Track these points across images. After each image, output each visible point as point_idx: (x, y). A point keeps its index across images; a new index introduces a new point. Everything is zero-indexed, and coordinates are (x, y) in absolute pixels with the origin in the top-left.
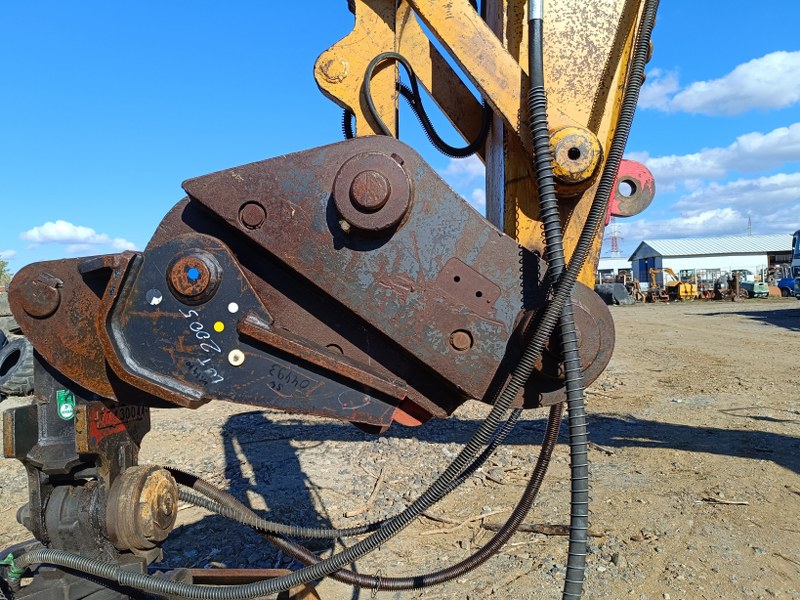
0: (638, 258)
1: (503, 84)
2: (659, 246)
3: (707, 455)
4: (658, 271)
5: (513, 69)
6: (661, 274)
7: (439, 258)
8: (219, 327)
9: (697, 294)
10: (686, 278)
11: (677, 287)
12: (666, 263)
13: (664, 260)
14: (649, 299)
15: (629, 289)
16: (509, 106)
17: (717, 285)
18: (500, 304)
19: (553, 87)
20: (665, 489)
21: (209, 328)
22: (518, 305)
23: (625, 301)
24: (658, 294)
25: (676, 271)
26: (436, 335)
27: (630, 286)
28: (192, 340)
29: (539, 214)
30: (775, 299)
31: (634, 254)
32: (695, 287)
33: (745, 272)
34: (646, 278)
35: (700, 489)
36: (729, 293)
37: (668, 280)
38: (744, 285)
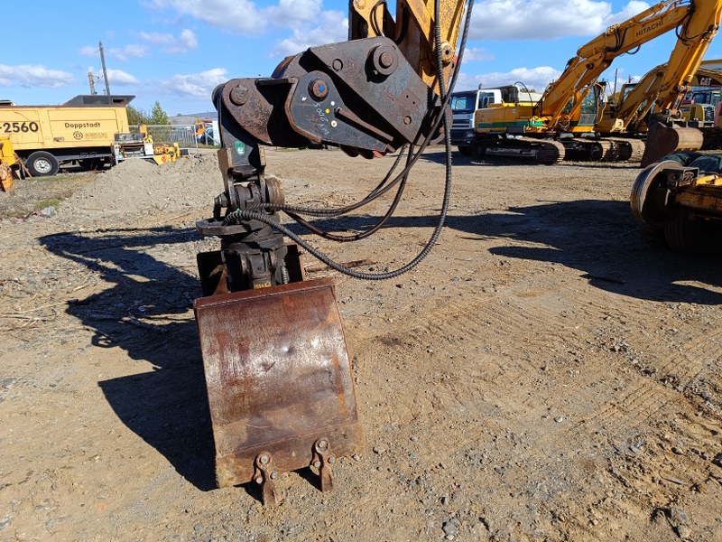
1: (425, 22)
3: (415, 228)
7: (402, 88)
8: (328, 111)
18: (420, 107)
20: (399, 243)
21: (324, 112)
22: (426, 107)
26: (400, 118)
28: (317, 116)
35: (416, 241)
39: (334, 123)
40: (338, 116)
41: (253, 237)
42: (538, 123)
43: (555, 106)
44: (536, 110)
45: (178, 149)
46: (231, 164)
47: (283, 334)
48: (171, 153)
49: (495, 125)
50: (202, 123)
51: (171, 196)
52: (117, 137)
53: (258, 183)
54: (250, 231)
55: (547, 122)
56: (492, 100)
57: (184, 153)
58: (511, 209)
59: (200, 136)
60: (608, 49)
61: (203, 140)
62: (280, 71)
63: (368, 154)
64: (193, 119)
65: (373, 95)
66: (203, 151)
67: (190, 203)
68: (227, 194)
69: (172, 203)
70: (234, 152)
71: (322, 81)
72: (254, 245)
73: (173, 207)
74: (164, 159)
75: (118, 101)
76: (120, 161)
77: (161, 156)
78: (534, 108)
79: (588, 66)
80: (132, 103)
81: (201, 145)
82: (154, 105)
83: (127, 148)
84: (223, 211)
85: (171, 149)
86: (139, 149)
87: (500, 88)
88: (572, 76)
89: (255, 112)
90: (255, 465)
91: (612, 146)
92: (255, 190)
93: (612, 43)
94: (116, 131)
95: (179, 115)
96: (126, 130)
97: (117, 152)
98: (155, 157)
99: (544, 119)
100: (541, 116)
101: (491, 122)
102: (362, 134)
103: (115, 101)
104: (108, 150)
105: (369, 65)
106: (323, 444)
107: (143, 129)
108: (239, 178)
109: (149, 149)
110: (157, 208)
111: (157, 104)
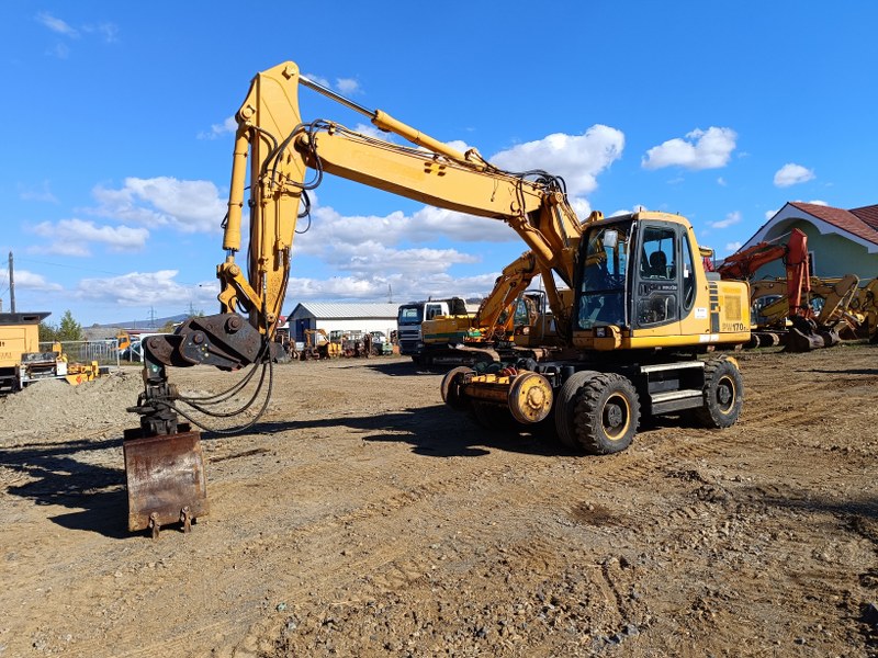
0: (295, 319)
2: (314, 309)
4: (312, 332)
5: (261, 300)
6: (314, 334)
7: (246, 336)
8: (203, 349)
9: (341, 352)
10: (335, 338)
11: (326, 346)
12: (319, 325)
13: (318, 322)
14: (303, 358)
15: (286, 349)
16: (260, 308)
17: (357, 344)
18: (257, 344)
19: (267, 306)
21: (201, 349)
22: (260, 345)
23: (282, 359)
24: (310, 352)
25: (328, 332)
27: (287, 344)
28: (197, 352)
29: (264, 327)
30: (396, 356)
31: (292, 315)
32: (340, 347)
33: (380, 334)
34: (302, 338)
36: (364, 351)
37: (320, 339)
38: (376, 345)
39: (207, 355)
40: (209, 351)
41: (159, 414)
42: (476, 334)
43: (490, 318)
44: (475, 323)
45: (97, 368)
46: (149, 376)
47: (169, 456)
48: (89, 373)
49: (439, 335)
50: (127, 336)
51: (89, 415)
52: (24, 357)
53: (164, 386)
54: (157, 411)
55: (485, 332)
56: (440, 312)
57: (103, 372)
58: (408, 410)
59: (123, 352)
60: (525, 271)
61: (126, 356)
62: (179, 329)
63: (229, 370)
64: (115, 331)
65: (229, 340)
66: (126, 369)
67: (110, 421)
68: (146, 392)
69: (90, 421)
70: (151, 370)
71: (200, 335)
72: (159, 418)
73: (90, 424)
74: (78, 380)
75: (30, 318)
76: (25, 384)
77: (76, 376)
78: (473, 320)
79: (511, 284)
80: (46, 321)
81: (125, 362)
82: (64, 315)
83: (33, 369)
84: (143, 402)
85: (88, 368)
86: (50, 369)
87: (446, 301)
88: (501, 291)
89: (164, 351)
90: (150, 519)
91: (544, 354)
92: (162, 390)
93: (527, 265)
94: (23, 351)
95: (95, 326)
96: (36, 349)
97: (22, 372)
98: (68, 378)
99: (483, 330)
100: (480, 327)
101: (435, 333)
102: (223, 359)
103: (25, 319)
104: (12, 371)
105: (226, 327)
106: (186, 508)
107: (57, 348)
108: (153, 383)
109: (62, 369)
110: (74, 426)
111: (68, 315)
